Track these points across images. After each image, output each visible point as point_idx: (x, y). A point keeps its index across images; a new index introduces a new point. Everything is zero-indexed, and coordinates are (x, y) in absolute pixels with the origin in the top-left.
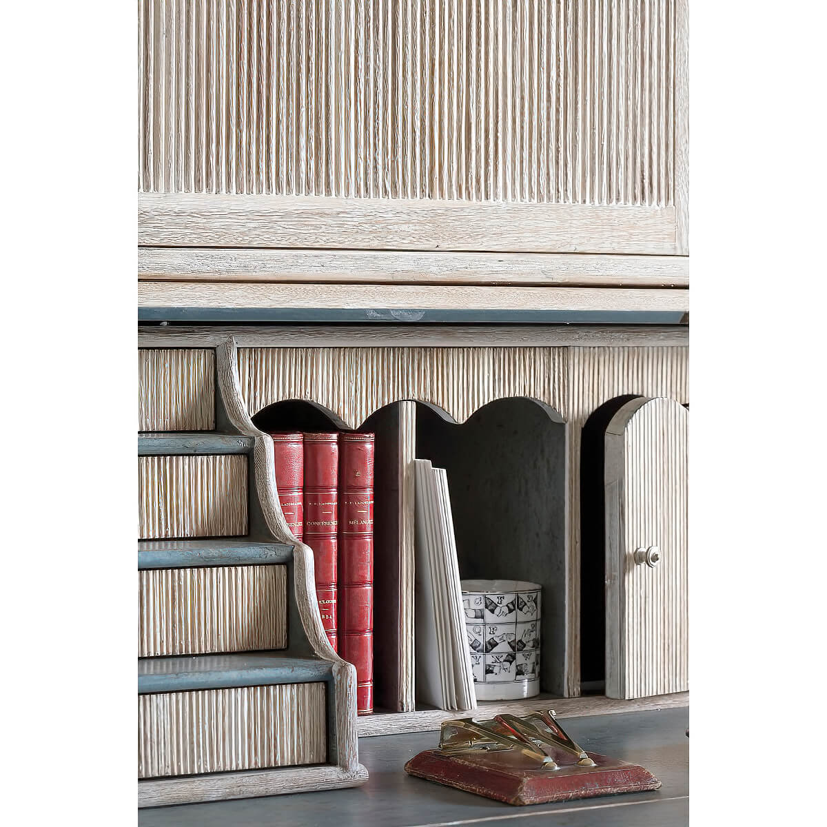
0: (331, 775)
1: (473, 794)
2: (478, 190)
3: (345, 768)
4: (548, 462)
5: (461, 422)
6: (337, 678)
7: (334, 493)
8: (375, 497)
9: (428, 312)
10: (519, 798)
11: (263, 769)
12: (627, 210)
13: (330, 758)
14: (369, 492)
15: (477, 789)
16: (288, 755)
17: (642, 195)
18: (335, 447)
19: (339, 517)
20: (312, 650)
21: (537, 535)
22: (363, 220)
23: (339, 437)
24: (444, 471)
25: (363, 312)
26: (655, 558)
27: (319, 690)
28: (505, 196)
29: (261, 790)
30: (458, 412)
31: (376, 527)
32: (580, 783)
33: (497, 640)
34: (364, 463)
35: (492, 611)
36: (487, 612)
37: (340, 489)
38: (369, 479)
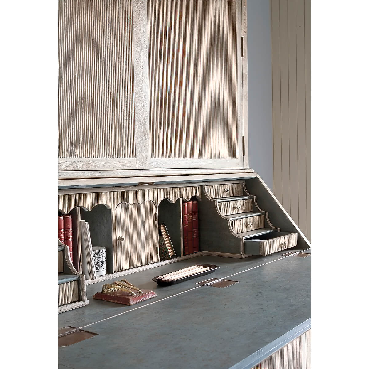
0: (81, 304)
1: (116, 303)
2: (95, 156)
3: (84, 301)
4: (106, 218)
5: (90, 211)
6: (81, 279)
7: (63, 230)
8: (72, 230)
9: (87, 186)
10: (130, 304)
11: (65, 305)
12: (126, 159)
13: (80, 299)
14: (71, 229)
15: (113, 301)
16: (70, 300)
17: (129, 156)
18: (63, 219)
19: (64, 236)
20: (72, 272)
21: (104, 236)
22: (71, 163)
23: (64, 217)
24: (88, 223)
25: (73, 186)
26: (123, 239)
27: (76, 282)
28: (101, 157)
29: (66, 310)
30: (89, 208)
31: (72, 238)
32: (141, 297)
33: (99, 261)
34: (70, 223)
35: (97, 255)
36: (96, 255)
37: (64, 229)
38: (71, 226)
